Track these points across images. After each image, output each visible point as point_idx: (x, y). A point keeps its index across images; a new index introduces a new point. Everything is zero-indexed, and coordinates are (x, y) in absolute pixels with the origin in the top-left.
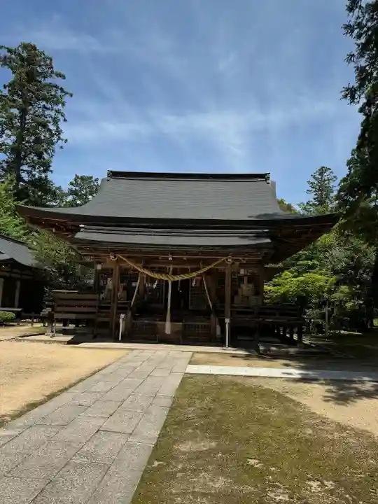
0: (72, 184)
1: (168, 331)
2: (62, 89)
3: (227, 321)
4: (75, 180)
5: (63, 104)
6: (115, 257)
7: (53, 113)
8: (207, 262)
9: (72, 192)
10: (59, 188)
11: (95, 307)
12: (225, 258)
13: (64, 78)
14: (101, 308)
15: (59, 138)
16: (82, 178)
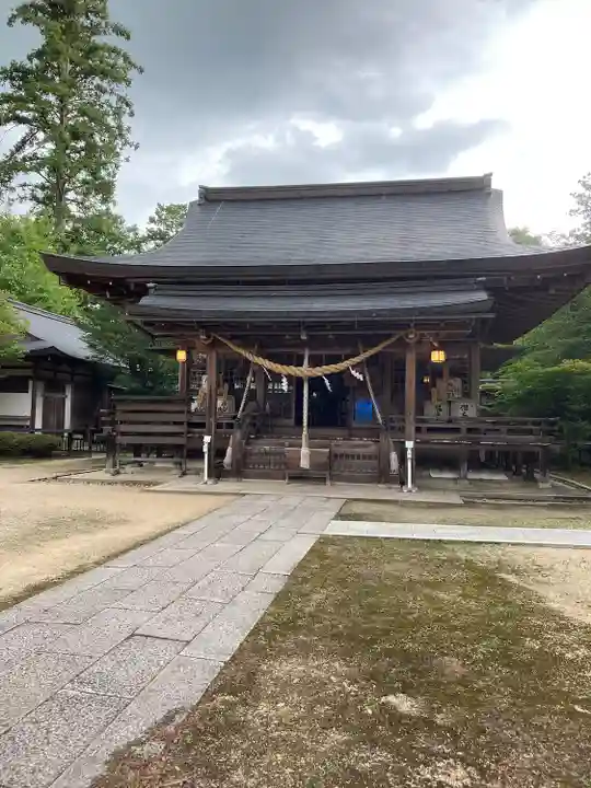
0: (152, 220)
1: (305, 463)
2: (126, 58)
3: (409, 445)
4: (157, 213)
5: (128, 83)
6: (209, 337)
7: (113, 100)
8: (370, 342)
9: (153, 236)
10: (134, 229)
11: (181, 423)
12: (402, 333)
13: (128, 38)
14: (191, 425)
15: (126, 143)
16: (169, 210)
